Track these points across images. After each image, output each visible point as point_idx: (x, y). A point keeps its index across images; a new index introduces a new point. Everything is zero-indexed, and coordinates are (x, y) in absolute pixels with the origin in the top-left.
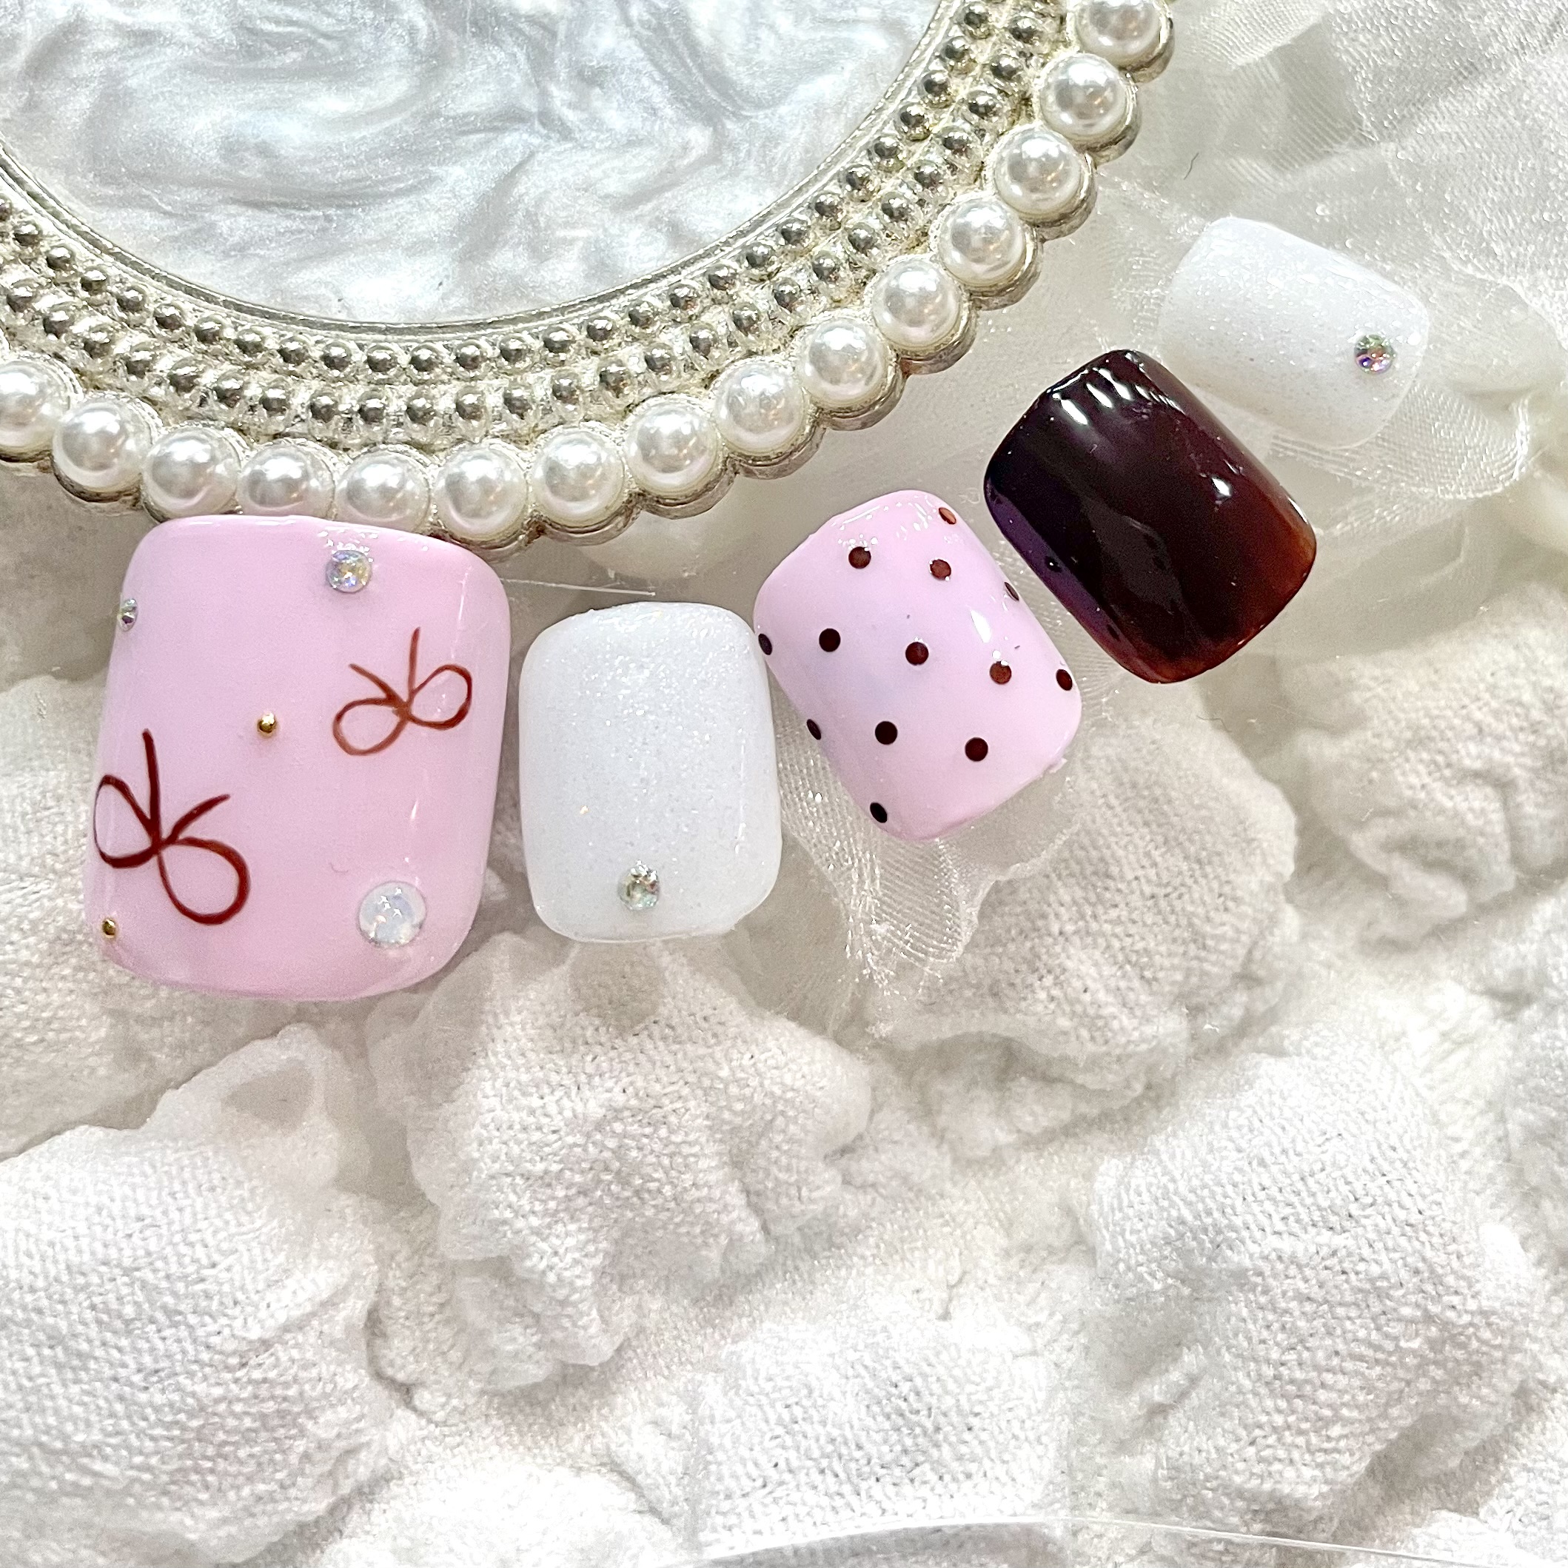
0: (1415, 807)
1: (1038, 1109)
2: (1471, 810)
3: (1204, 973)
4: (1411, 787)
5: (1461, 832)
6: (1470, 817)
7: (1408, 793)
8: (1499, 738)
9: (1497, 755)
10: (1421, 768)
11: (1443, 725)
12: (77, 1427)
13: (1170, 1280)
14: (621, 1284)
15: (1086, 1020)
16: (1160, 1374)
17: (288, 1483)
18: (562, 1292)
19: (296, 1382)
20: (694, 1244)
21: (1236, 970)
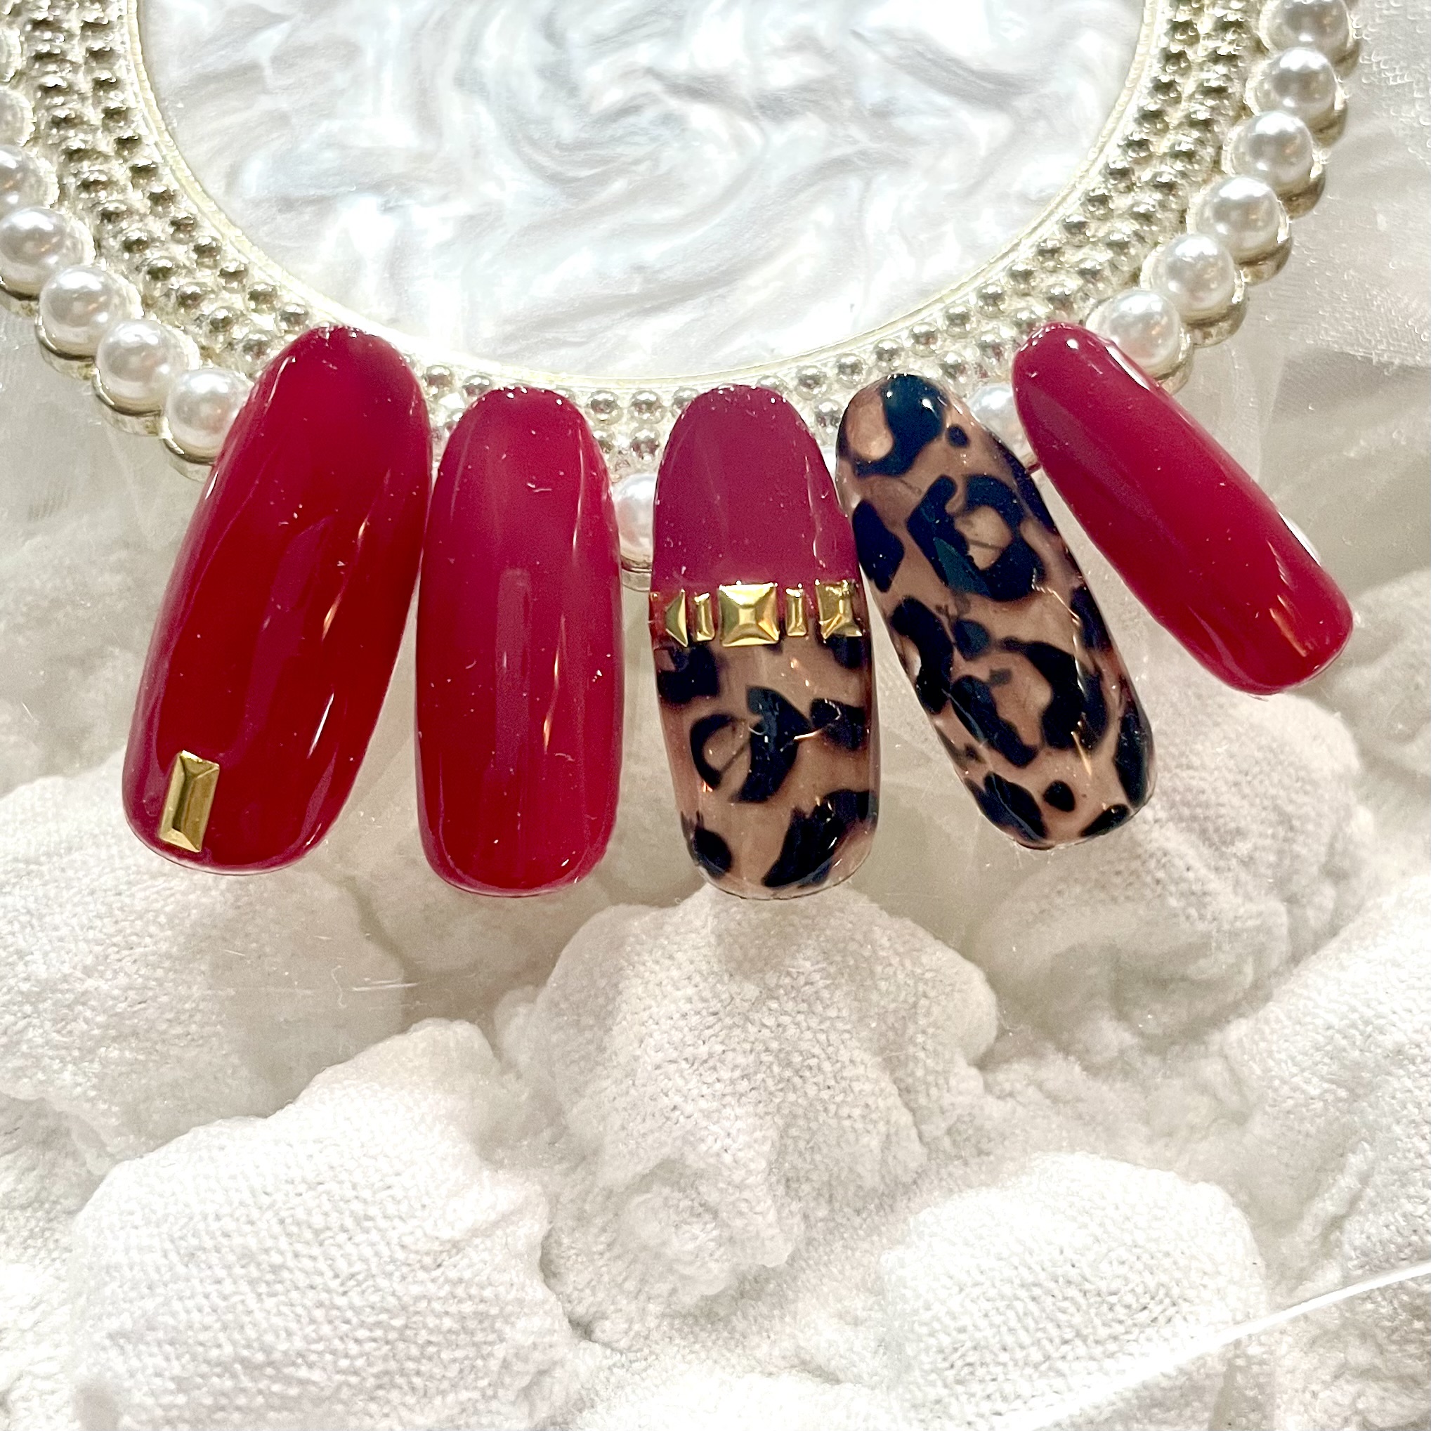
1: (1158, 1007)
3: (1296, 855)
12: (278, 1336)
13: (1326, 1085)
14: (788, 1187)
15: (1193, 898)
16: (1330, 1187)
17: (490, 1392)
18: (738, 1176)
19: (490, 1284)
20: (855, 1130)
21: (1323, 859)
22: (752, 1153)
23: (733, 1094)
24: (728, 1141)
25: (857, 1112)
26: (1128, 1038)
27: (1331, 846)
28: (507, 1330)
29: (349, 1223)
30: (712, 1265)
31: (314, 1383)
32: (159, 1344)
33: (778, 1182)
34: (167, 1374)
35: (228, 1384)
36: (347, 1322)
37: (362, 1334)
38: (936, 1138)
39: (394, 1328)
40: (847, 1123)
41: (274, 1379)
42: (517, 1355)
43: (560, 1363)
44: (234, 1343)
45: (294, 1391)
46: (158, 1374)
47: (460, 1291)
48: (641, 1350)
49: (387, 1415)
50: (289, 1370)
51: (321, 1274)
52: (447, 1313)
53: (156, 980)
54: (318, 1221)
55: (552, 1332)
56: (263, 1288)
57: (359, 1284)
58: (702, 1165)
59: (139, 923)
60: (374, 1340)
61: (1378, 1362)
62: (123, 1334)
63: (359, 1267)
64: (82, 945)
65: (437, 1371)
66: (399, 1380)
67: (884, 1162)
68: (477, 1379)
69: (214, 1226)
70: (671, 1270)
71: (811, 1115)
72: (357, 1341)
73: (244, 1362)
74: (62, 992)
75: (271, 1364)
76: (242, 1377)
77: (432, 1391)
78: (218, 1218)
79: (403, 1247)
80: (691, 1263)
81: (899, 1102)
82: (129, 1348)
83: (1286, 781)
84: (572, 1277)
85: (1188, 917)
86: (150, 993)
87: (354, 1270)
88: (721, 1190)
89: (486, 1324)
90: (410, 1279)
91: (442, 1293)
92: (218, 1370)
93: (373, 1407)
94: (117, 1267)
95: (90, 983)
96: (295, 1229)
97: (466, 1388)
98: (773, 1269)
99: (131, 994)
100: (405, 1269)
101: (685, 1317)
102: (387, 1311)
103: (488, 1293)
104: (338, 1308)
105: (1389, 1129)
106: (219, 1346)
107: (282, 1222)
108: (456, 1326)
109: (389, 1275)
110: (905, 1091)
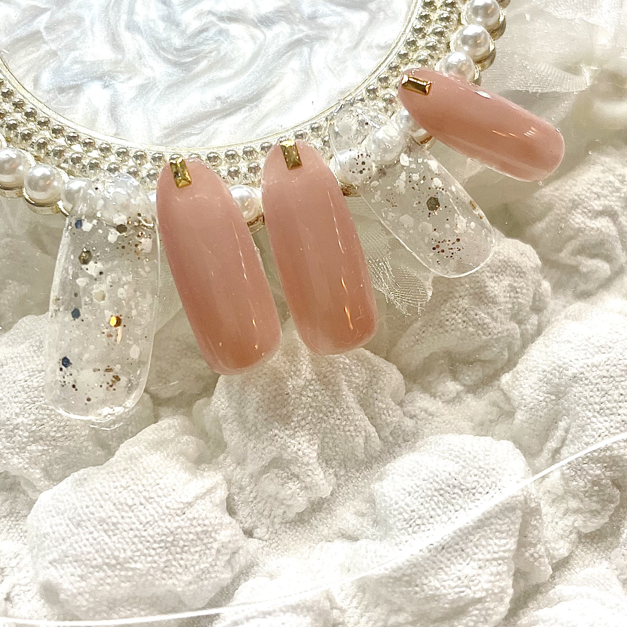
0: (582, 232)
1: (470, 373)
2: (603, 226)
3: (520, 303)
4: (577, 223)
5: (601, 237)
6: (603, 229)
7: (577, 226)
8: (605, 197)
9: (607, 202)
10: (579, 216)
11: (583, 197)
12: (120, 552)
13: (546, 395)
14: (327, 464)
15: (480, 327)
16: (552, 437)
17: (213, 564)
18: (306, 459)
19: (207, 518)
20: (352, 436)
21: (531, 304)
22: (310, 450)
23: (299, 427)
24: (300, 446)
25: (352, 428)
26: (459, 387)
27: (534, 298)
28: (217, 536)
29: (143, 501)
30: (299, 499)
31: (139, 569)
32: (71, 562)
33: (323, 462)
34: (76, 574)
35: (102, 574)
36: (148, 542)
37: (156, 546)
38: (386, 437)
39: (169, 542)
40: (348, 433)
41: (121, 570)
42: (223, 546)
43: (242, 547)
44: (102, 557)
45: (130, 573)
46: (72, 575)
47: (195, 523)
48: (273, 539)
49: (171, 578)
50: (127, 565)
51: (134, 523)
52: (190, 533)
53: (47, 415)
54: (130, 502)
55: (236, 535)
56: (110, 533)
57: (151, 525)
58: (290, 458)
59: (36, 392)
60: (161, 548)
61: (581, 506)
62: (55, 560)
63: (150, 518)
64: (13, 404)
65: (190, 557)
66: (174, 563)
67: (365, 448)
68: (207, 558)
69: (87, 510)
70: (282, 504)
71: (333, 432)
72: (154, 549)
73: (107, 564)
74: (7, 425)
75: (119, 564)
76: (108, 571)
77: (188, 566)
78: (87, 507)
79: (168, 508)
80: (290, 499)
81: (369, 422)
82: (58, 566)
83: (513, 274)
84: (240, 513)
85: (478, 335)
86: (46, 421)
87: (148, 520)
88: (299, 467)
89: (208, 535)
90: (172, 521)
91: (187, 524)
92: (97, 570)
93: (164, 575)
94: (48, 534)
95: (19, 420)
96: (120, 507)
97: (203, 563)
98: (325, 498)
99: (37, 422)
100: (170, 517)
101: (290, 522)
102: (164, 535)
103: (207, 522)
104: (144, 537)
105: (575, 409)
106: (96, 559)
107: (114, 504)
108: (195, 538)
109: (163, 520)
110: (371, 418)
